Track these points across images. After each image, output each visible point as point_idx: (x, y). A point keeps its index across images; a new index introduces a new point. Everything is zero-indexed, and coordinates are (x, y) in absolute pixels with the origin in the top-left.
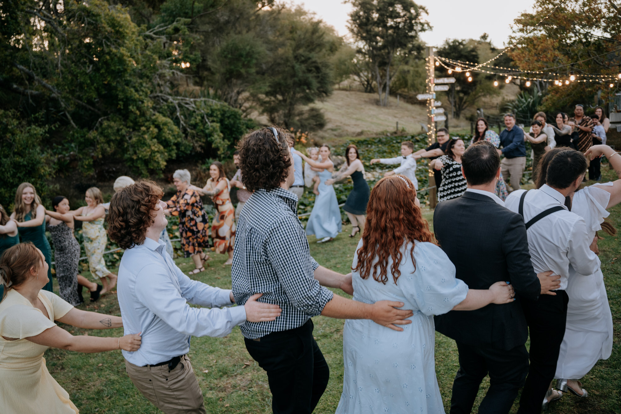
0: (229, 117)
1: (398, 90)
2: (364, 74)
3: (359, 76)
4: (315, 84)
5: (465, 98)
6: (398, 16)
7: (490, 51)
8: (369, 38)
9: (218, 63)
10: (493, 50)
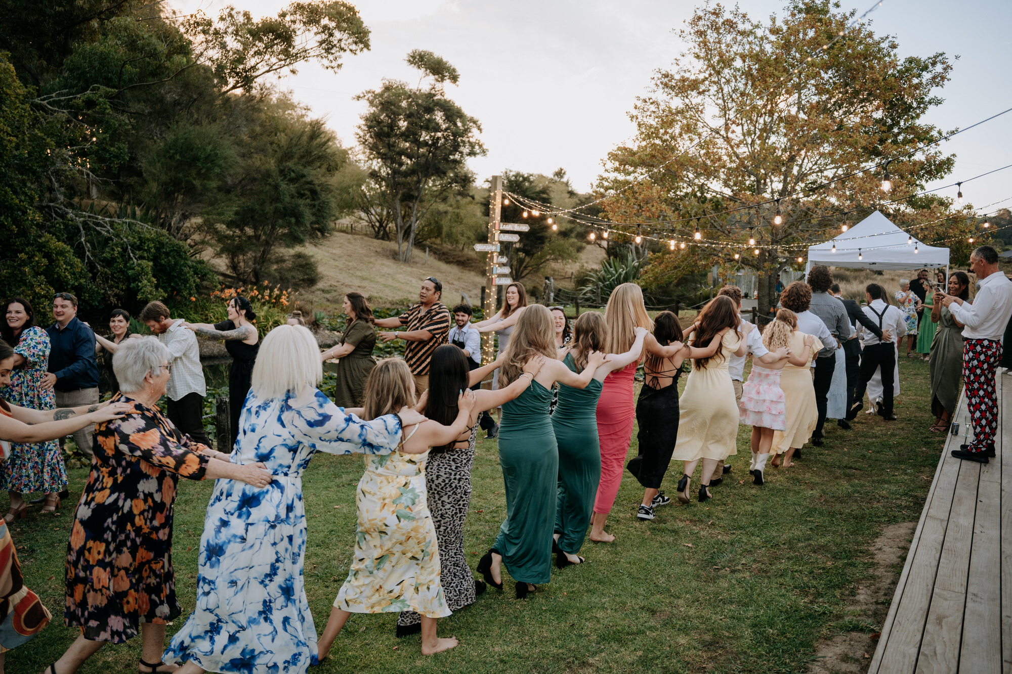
0: (167, 254)
1: (425, 240)
2: (375, 210)
3: (367, 211)
4: (308, 216)
5: (527, 259)
6: (437, 128)
7: (568, 195)
8: (389, 155)
9: (159, 165)
10: (572, 194)
